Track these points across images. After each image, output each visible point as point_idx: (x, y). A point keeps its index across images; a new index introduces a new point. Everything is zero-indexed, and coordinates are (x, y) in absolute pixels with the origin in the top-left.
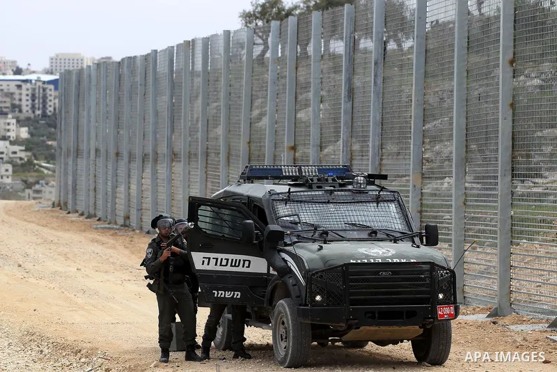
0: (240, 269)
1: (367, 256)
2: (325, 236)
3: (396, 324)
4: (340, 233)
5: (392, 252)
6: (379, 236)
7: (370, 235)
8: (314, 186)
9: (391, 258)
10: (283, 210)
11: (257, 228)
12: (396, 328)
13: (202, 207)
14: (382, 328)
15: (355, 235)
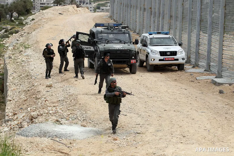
0: (88, 49)
1: (115, 48)
2: (108, 42)
3: (121, 64)
4: (112, 41)
5: (122, 47)
6: (122, 42)
7: (120, 42)
8: (109, 29)
9: (121, 48)
10: (100, 35)
11: (92, 40)
12: (120, 65)
13: (79, 34)
14: (117, 65)
15: (116, 42)
